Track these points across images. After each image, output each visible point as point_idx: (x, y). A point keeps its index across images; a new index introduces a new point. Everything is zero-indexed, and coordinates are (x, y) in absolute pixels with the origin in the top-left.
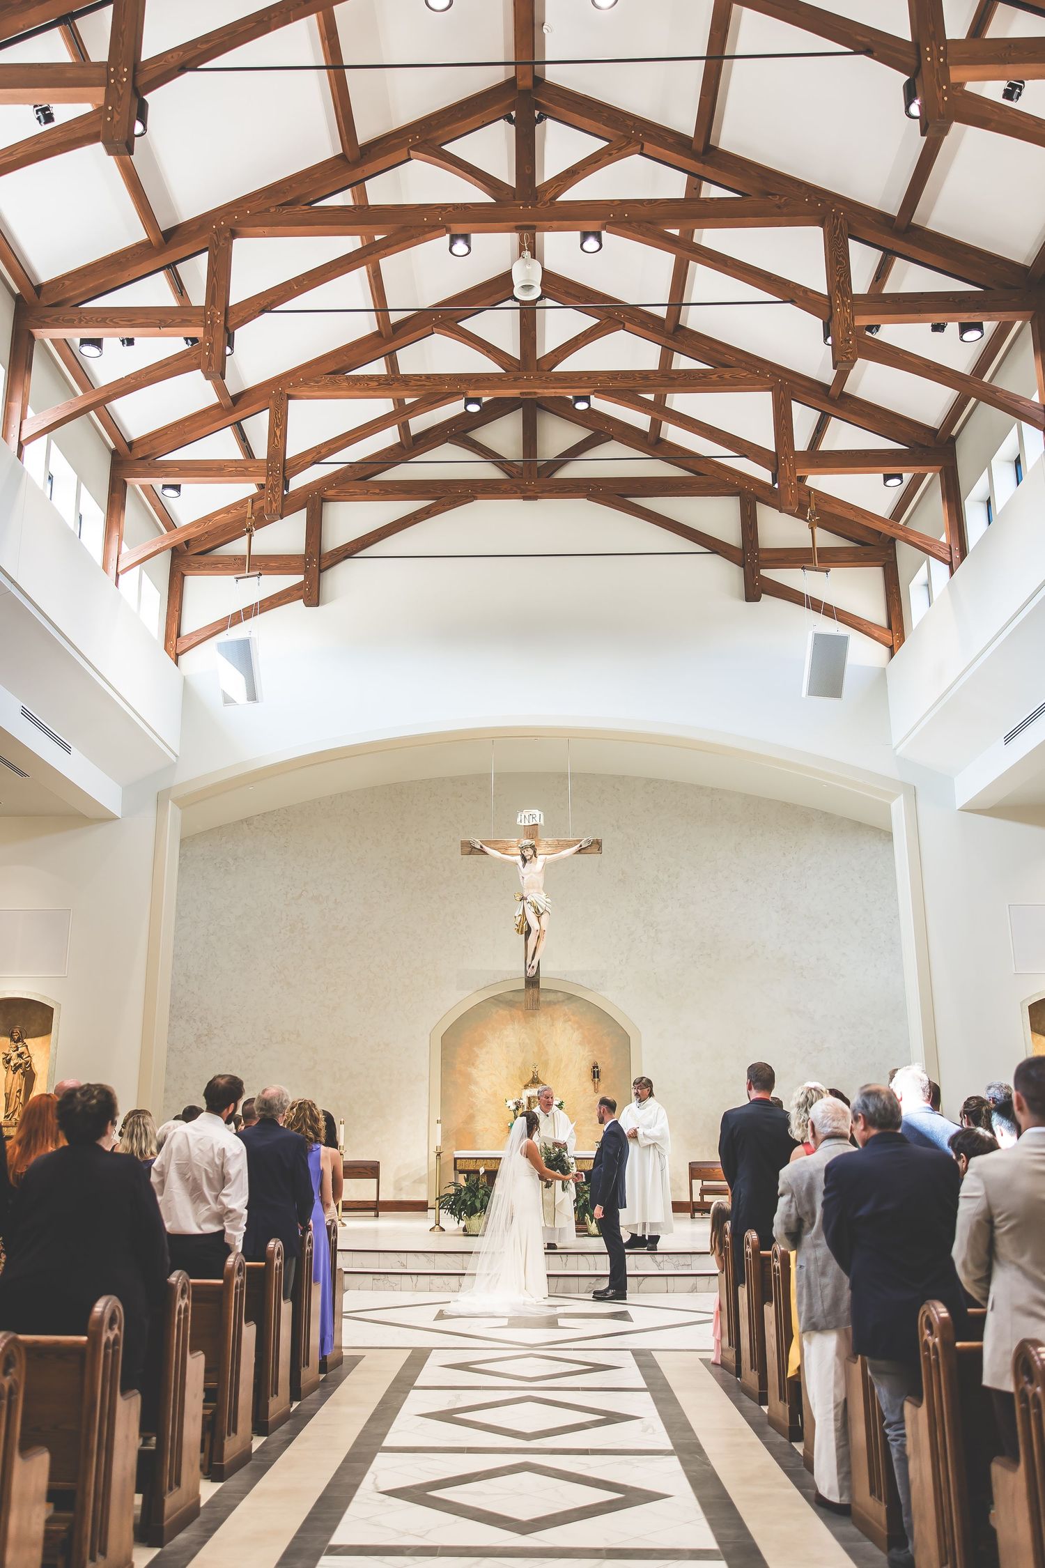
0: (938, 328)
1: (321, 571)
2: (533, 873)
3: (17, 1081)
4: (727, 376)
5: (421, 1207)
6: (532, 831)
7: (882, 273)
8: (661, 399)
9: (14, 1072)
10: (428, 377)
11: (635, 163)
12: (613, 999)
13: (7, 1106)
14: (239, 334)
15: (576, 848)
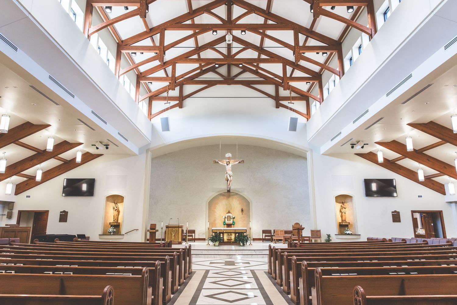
0: (318, 53)
1: (183, 100)
2: (229, 167)
3: (116, 213)
4: (272, 60)
5: (204, 239)
6: (229, 158)
7: (306, 41)
8: (258, 65)
9: (115, 211)
10: (207, 59)
11: (253, 15)
12: (245, 194)
13: (114, 218)
14: (166, 52)
15: (238, 162)
